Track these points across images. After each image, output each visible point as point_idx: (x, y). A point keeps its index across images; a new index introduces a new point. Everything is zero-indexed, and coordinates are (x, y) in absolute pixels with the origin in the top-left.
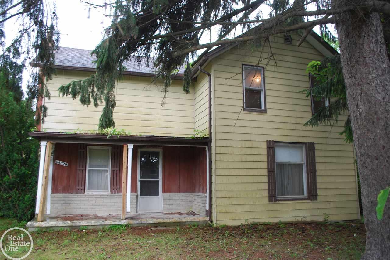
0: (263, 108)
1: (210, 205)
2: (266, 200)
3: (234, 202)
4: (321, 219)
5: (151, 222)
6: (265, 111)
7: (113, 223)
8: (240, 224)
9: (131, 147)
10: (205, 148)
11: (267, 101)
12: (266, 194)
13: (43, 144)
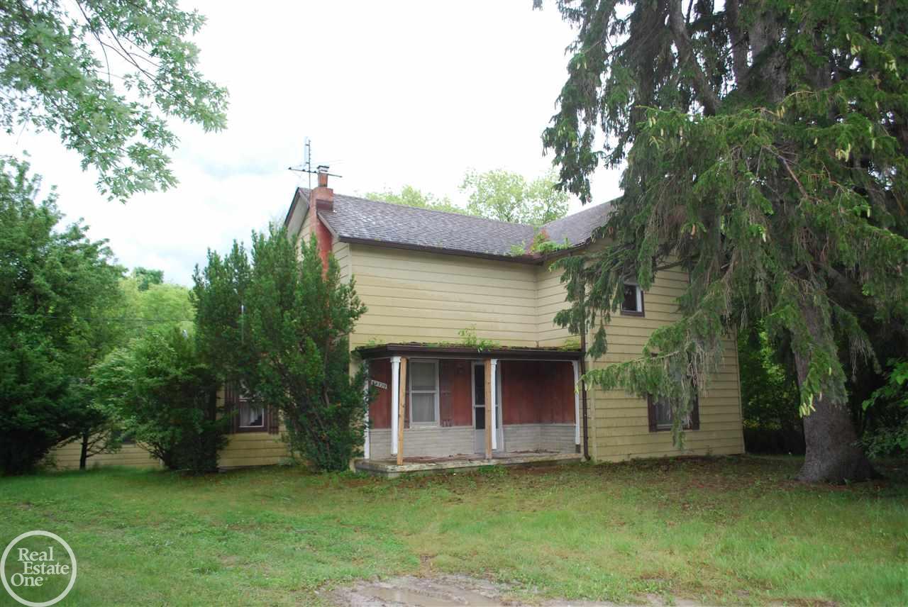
0: (639, 309)
1: (586, 437)
2: (646, 430)
3: (614, 434)
4: (703, 453)
5: (522, 461)
6: (642, 314)
7: (482, 464)
8: (621, 460)
9: (494, 362)
10: (571, 363)
11: (645, 300)
12: (646, 421)
13: (396, 361)
